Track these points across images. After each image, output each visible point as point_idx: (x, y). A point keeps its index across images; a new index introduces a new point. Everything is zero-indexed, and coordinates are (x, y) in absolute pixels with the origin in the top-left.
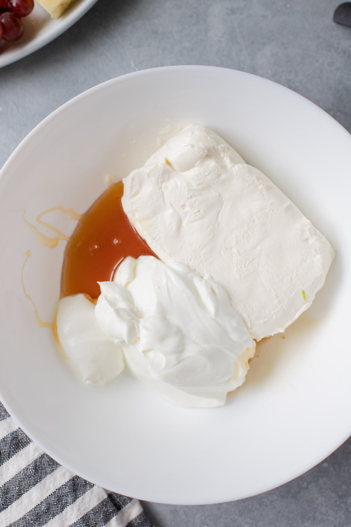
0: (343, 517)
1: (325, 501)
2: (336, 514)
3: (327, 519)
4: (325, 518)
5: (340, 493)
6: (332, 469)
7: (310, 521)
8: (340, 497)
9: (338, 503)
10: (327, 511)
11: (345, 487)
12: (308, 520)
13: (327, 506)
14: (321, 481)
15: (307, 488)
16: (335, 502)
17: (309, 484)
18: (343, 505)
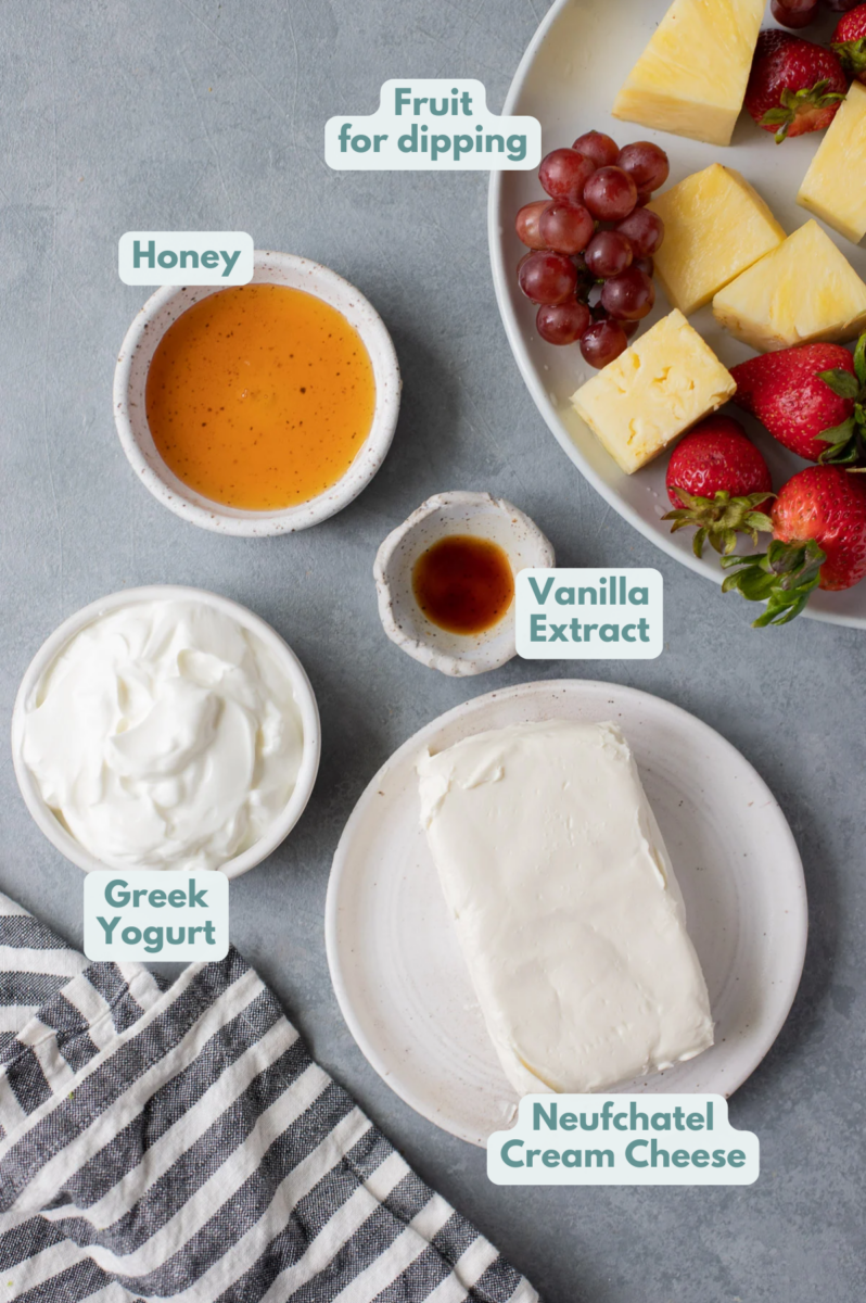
0: (857, 1157)
1: (825, 1133)
2: (845, 1152)
3: (829, 1163)
4: (826, 1161)
5: (850, 1117)
6: (833, 1076)
7: (800, 1168)
8: (851, 1124)
9: (847, 1134)
10: (828, 1149)
11: (857, 1106)
12: (796, 1167)
13: (828, 1140)
14: (816, 1097)
15: (792, 1110)
16: (842, 1132)
17: (795, 1103)
18: (855, 1137)
